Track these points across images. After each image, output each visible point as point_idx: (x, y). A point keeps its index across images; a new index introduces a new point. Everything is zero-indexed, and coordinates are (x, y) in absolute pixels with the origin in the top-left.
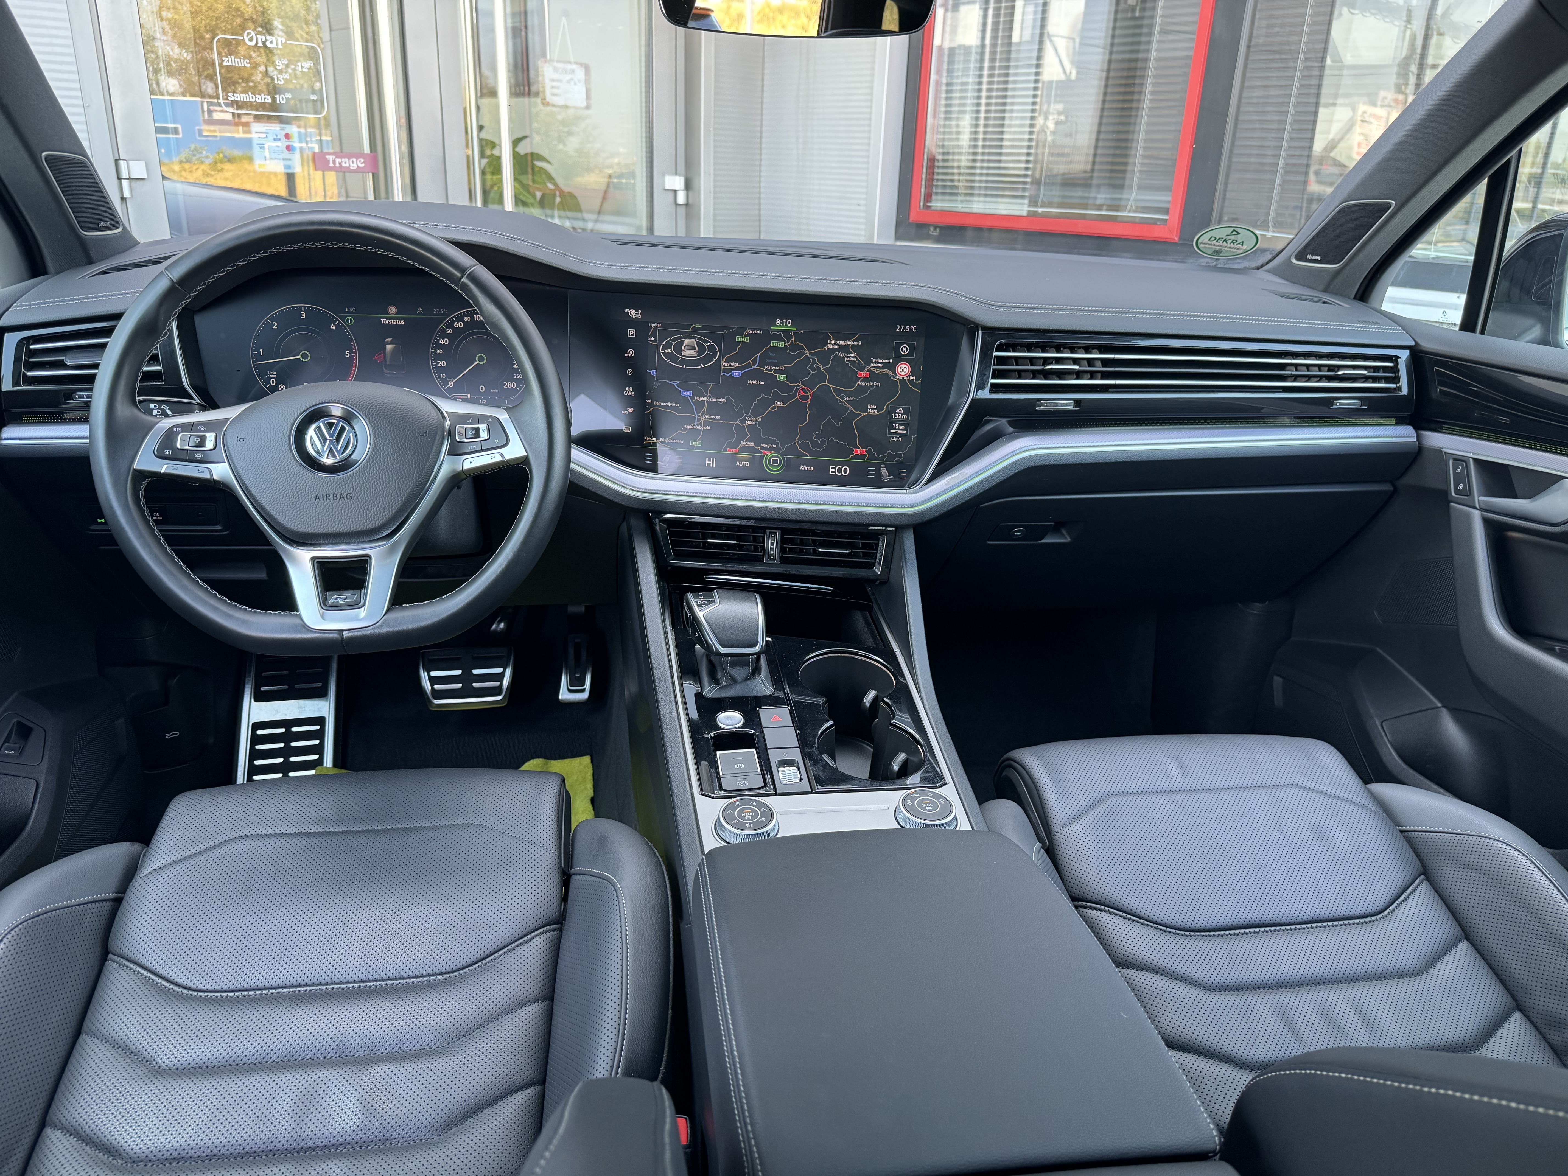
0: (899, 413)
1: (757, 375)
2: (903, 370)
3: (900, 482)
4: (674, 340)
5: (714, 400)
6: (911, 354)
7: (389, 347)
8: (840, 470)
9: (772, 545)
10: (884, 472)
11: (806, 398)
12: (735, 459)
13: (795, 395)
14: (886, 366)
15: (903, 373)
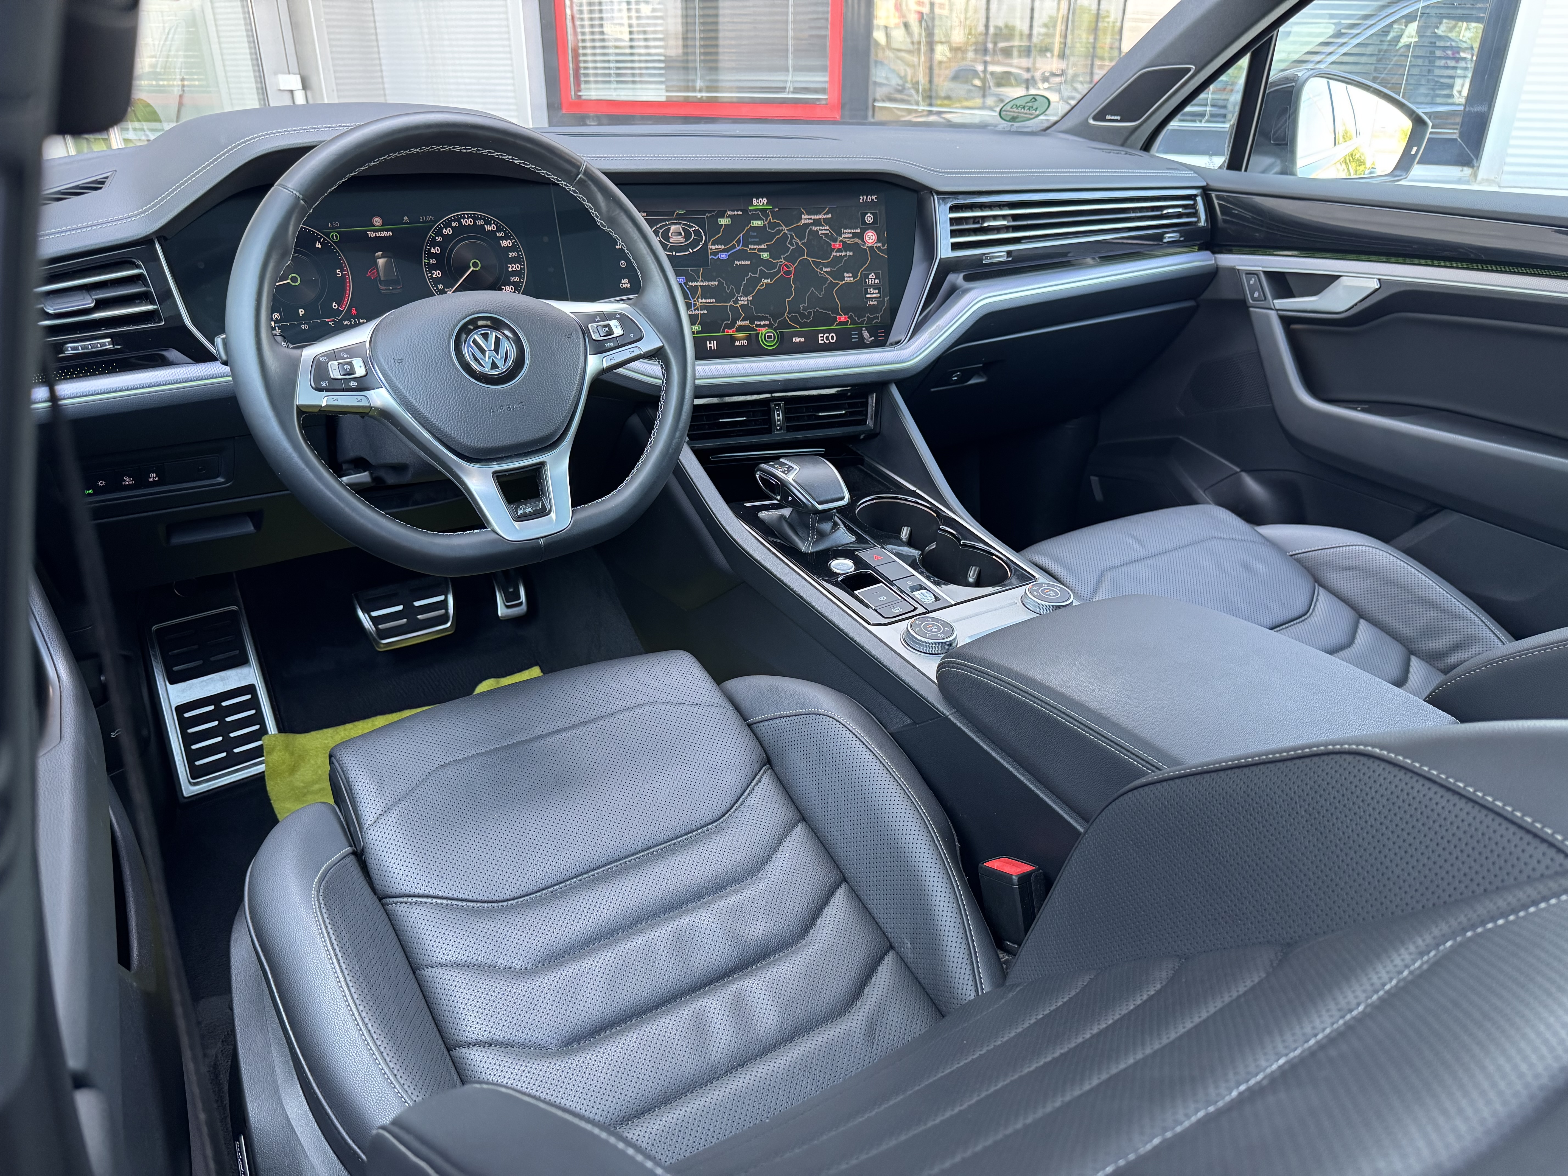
0: (872, 279)
1: (742, 255)
2: (870, 237)
3: (881, 340)
4: (661, 227)
5: (707, 283)
6: (875, 222)
7: (381, 262)
8: (827, 338)
9: (779, 416)
10: (866, 334)
11: (788, 273)
12: (733, 339)
13: (779, 271)
14: (855, 235)
15: (870, 241)
